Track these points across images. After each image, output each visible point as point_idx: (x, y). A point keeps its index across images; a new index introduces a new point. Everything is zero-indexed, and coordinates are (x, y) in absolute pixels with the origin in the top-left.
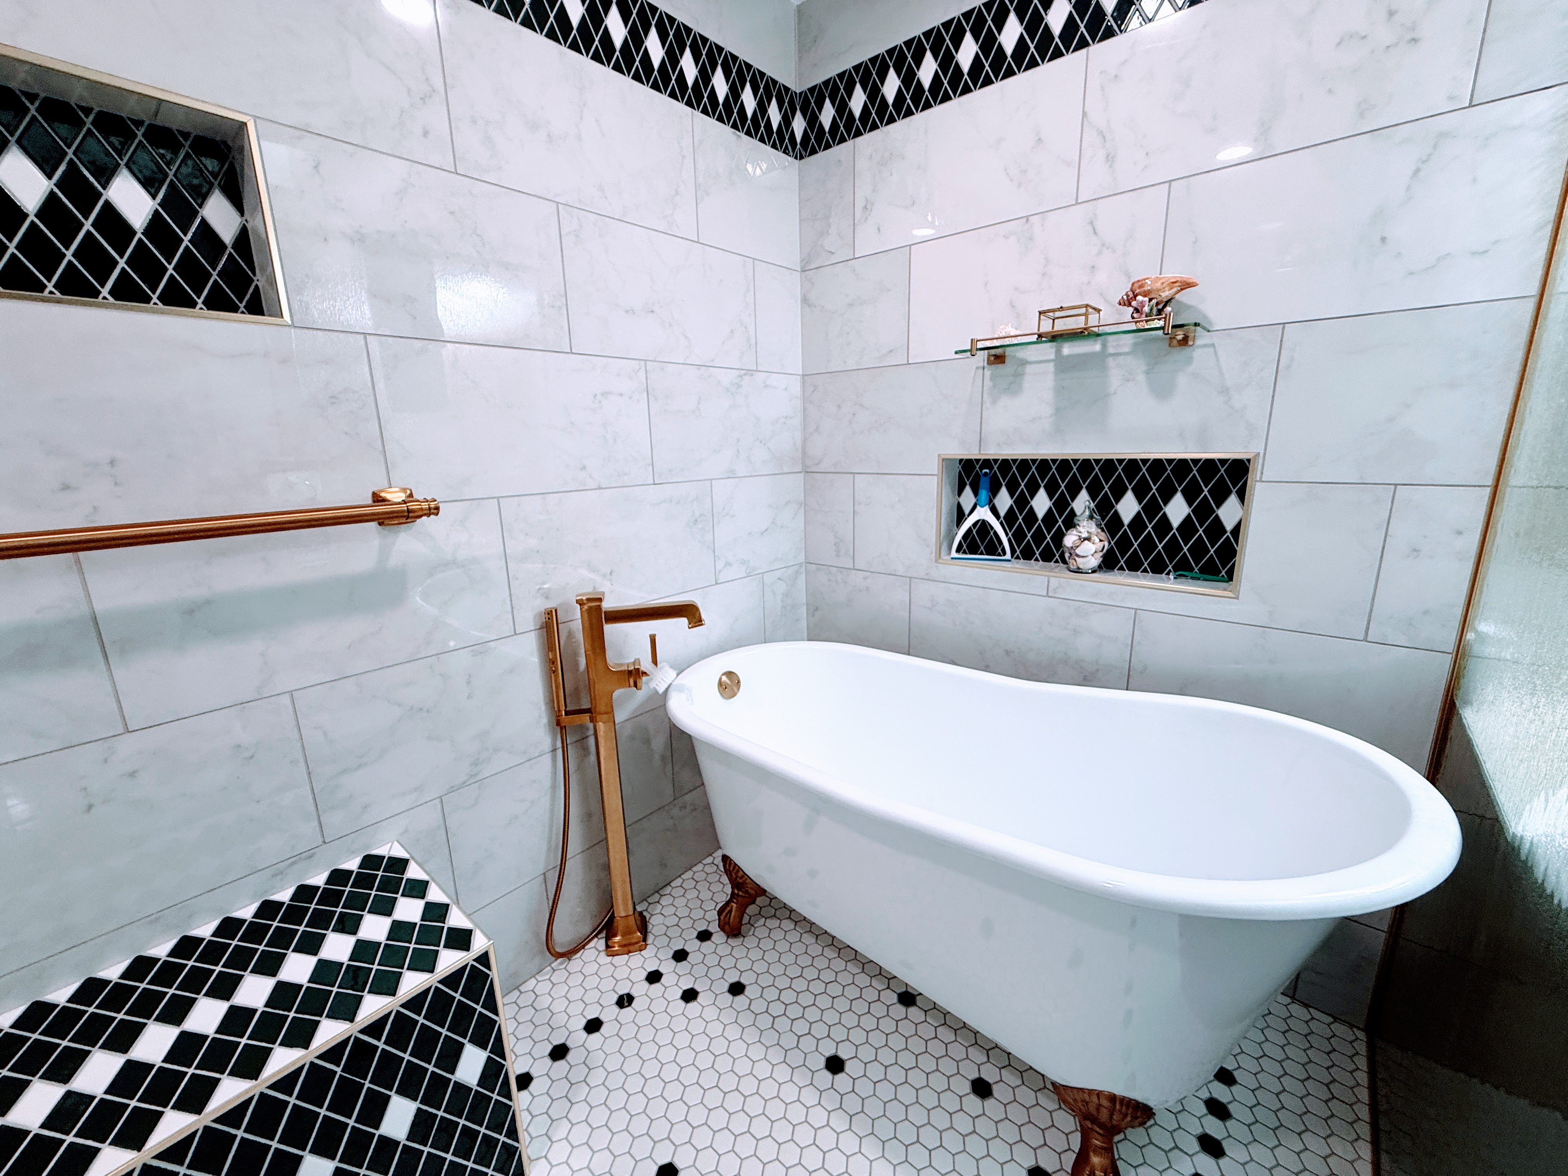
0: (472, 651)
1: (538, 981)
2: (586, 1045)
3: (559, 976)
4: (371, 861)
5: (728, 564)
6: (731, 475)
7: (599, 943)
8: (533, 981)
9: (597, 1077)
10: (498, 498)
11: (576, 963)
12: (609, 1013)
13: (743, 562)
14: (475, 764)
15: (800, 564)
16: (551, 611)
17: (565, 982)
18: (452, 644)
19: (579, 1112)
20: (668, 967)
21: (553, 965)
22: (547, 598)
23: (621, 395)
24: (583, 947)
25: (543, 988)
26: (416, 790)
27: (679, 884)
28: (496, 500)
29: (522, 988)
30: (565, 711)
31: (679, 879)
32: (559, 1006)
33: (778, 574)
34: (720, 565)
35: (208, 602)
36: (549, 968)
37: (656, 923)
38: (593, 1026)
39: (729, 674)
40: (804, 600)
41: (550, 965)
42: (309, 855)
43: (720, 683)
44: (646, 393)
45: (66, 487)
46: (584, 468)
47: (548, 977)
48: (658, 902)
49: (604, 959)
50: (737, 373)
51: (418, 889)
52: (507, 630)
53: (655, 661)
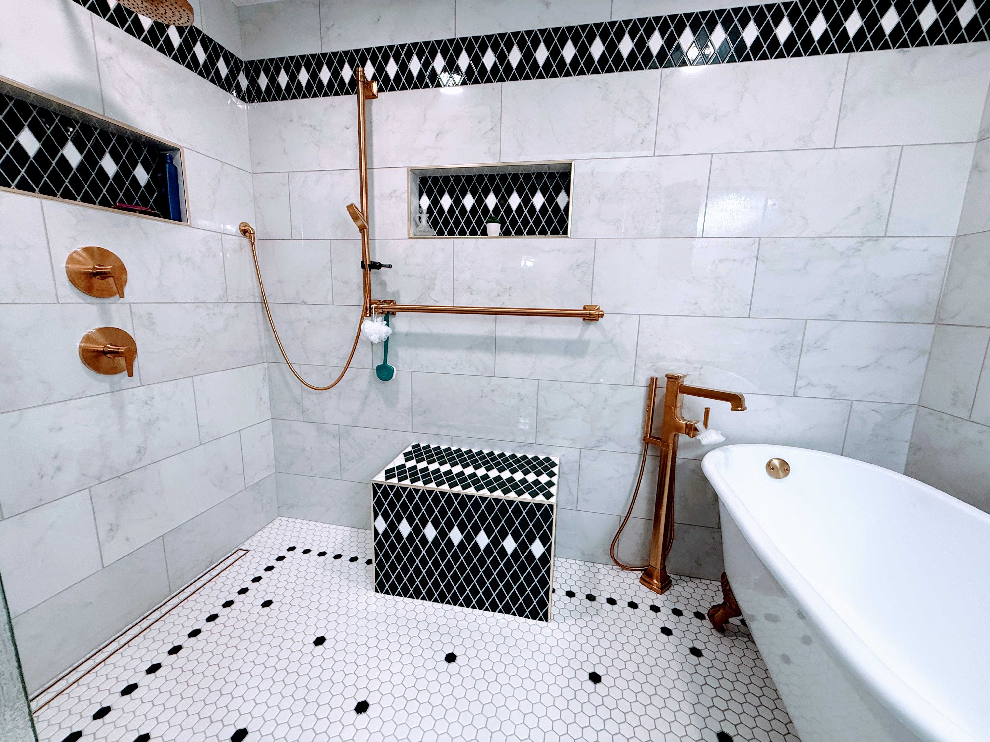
0: (610, 387)
1: (603, 567)
2: (603, 605)
3: (613, 573)
4: (547, 459)
5: (810, 384)
6: (831, 318)
7: (640, 574)
8: (601, 566)
9: (598, 619)
10: (640, 315)
11: (624, 574)
12: (622, 604)
13: (829, 386)
14: (599, 441)
15: (910, 405)
16: (654, 378)
17: (614, 577)
18: (602, 380)
19: (581, 623)
20: (666, 611)
21: (614, 567)
22: (655, 371)
23: (734, 260)
24: (632, 570)
25: (603, 571)
26: (572, 440)
27: (707, 584)
28: (638, 316)
29: (596, 565)
30: (650, 434)
31: (709, 581)
32: (604, 583)
33: (875, 406)
34: (800, 383)
35: (523, 339)
36: (611, 566)
37: (677, 589)
38: (612, 601)
39: (784, 463)
40: (908, 438)
41: (612, 565)
42: (530, 445)
43: (769, 463)
44: (755, 259)
45: (499, 295)
46: (696, 303)
47: (608, 569)
48: (686, 582)
49: (637, 582)
50: (858, 240)
51: (552, 474)
52: (630, 382)
53: (706, 425)
